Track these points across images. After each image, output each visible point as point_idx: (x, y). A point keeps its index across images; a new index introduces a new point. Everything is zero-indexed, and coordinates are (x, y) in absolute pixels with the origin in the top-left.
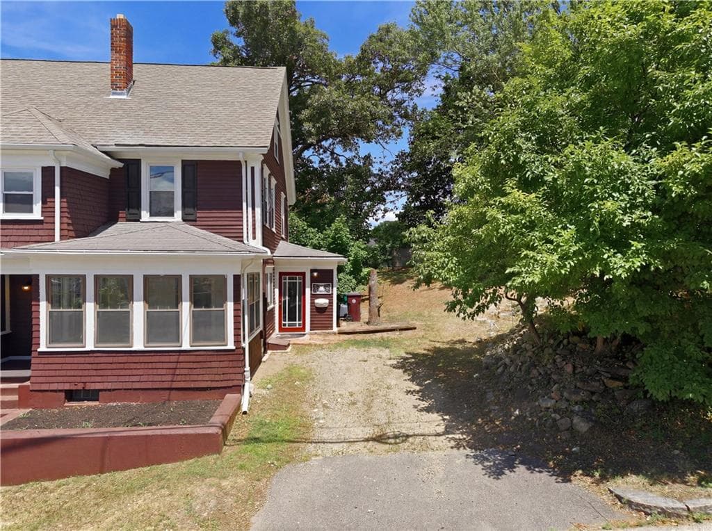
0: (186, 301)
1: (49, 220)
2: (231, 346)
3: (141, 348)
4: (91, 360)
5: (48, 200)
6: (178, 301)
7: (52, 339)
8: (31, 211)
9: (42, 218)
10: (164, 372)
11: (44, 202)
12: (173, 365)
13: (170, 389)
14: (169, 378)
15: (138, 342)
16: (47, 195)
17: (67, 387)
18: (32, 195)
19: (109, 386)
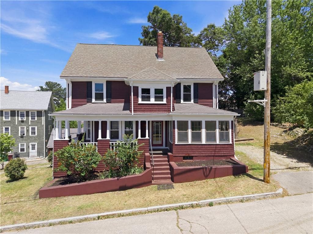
0: (217, 129)
1: (169, 104)
2: (231, 143)
3: (205, 143)
4: (190, 147)
5: (168, 97)
6: (215, 129)
7: (179, 140)
8: (163, 101)
9: (166, 103)
10: (212, 151)
11: (167, 98)
12: (214, 149)
13: (214, 156)
14: (213, 152)
15: (204, 142)
16: (168, 96)
17: (184, 155)
18: (163, 96)
19: (196, 155)
